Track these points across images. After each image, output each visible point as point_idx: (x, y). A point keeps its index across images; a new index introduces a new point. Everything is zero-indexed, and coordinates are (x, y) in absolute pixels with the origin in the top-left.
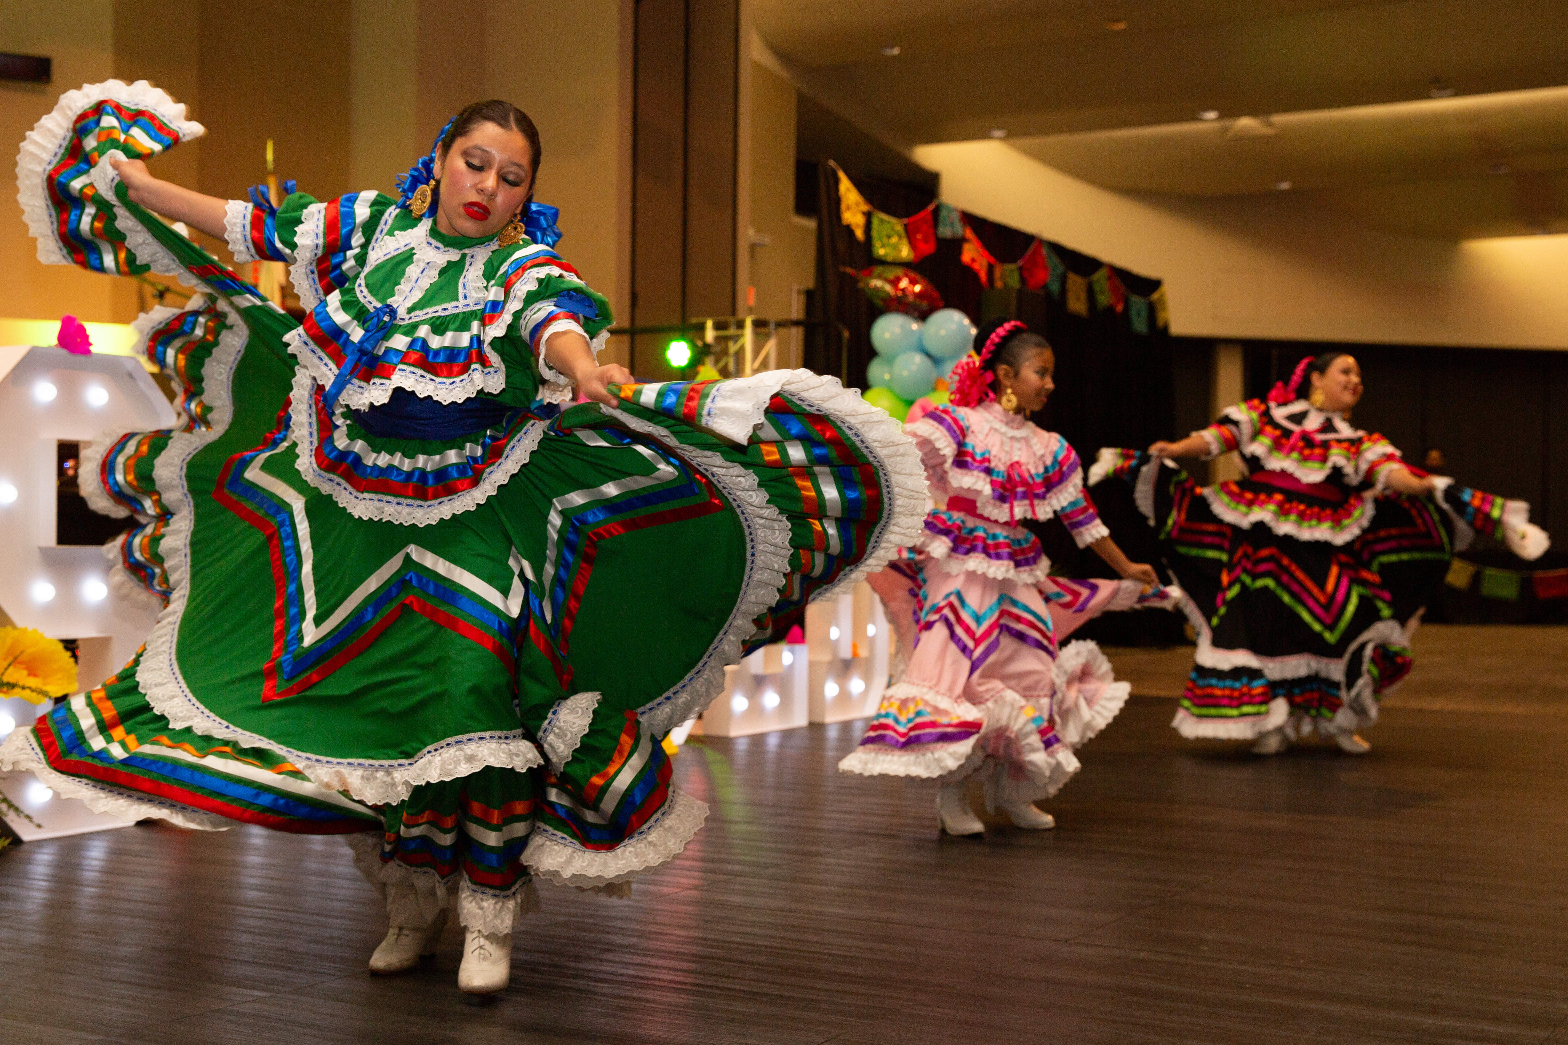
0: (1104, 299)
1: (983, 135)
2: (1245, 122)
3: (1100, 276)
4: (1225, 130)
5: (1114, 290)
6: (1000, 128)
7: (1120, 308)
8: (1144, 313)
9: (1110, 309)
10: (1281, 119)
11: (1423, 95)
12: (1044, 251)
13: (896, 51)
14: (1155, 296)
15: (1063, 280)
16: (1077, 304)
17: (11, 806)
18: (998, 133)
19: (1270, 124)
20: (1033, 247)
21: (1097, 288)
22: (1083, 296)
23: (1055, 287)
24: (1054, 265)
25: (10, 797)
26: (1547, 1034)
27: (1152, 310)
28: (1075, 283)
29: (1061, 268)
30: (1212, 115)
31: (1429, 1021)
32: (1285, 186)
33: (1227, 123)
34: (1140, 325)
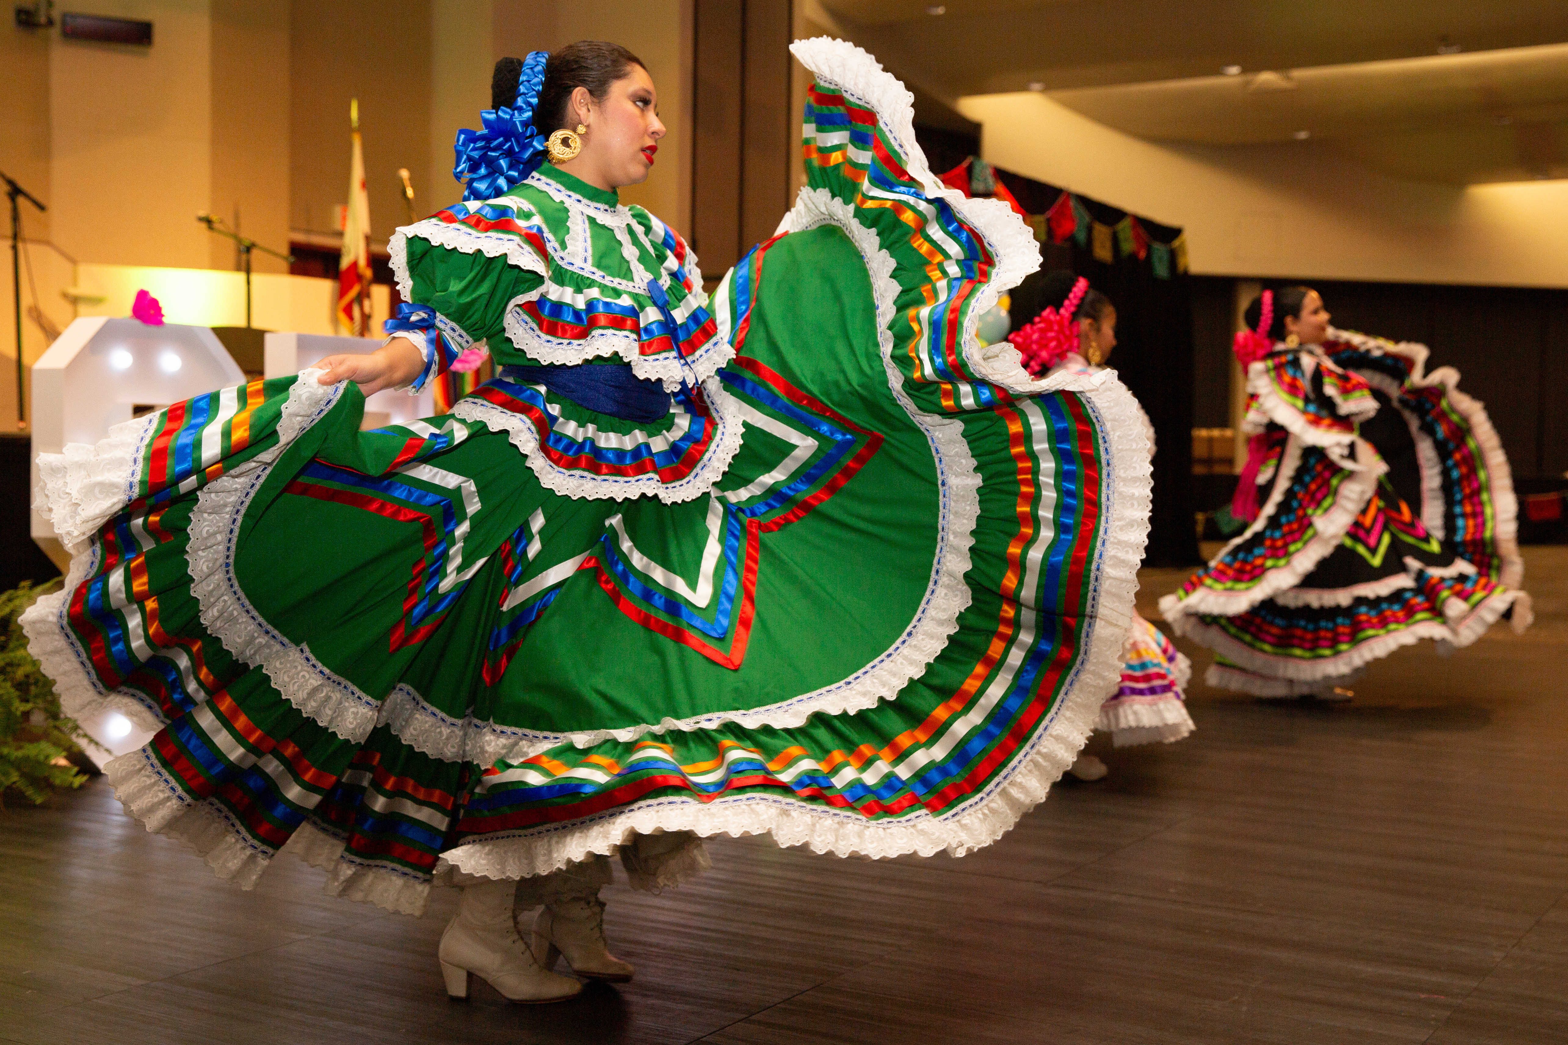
0: (1128, 246)
1: (1023, 88)
2: (1267, 78)
3: (1124, 226)
4: (1247, 84)
5: (1137, 237)
6: (1038, 81)
7: (1143, 254)
8: (1166, 257)
9: (1133, 256)
10: (1301, 74)
11: (1431, 51)
12: (1072, 203)
13: (941, 11)
14: (1176, 243)
15: (1090, 230)
16: (1103, 252)
17: (92, 741)
18: (1037, 86)
19: (1288, 78)
20: (1060, 200)
21: (1121, 236)
22: (1108, 244)
23: (1081, 236)
24: (1081, 217)
25: (90, 732)
26: (1475, 984)
27: (1173, 257)
28: (1101, 232)
29: (1087, 219)
30: (1234, 70)
31: (1370, 969)
32: (1303, 135)
33: (1249, 77)
34: (1161, 270)
